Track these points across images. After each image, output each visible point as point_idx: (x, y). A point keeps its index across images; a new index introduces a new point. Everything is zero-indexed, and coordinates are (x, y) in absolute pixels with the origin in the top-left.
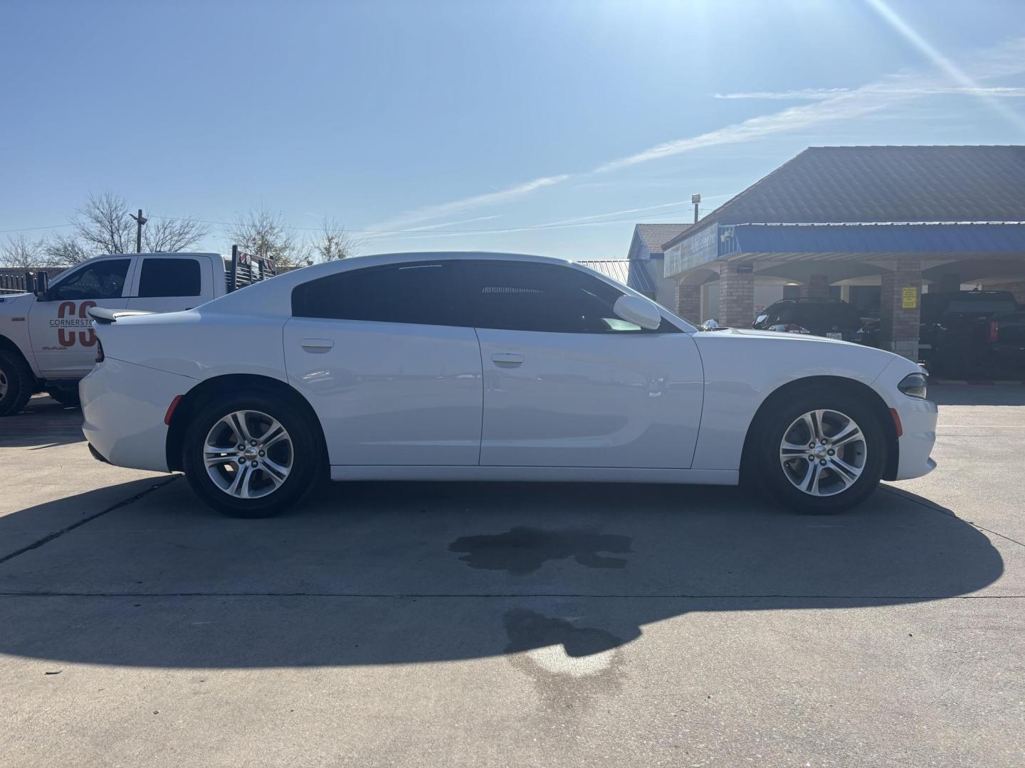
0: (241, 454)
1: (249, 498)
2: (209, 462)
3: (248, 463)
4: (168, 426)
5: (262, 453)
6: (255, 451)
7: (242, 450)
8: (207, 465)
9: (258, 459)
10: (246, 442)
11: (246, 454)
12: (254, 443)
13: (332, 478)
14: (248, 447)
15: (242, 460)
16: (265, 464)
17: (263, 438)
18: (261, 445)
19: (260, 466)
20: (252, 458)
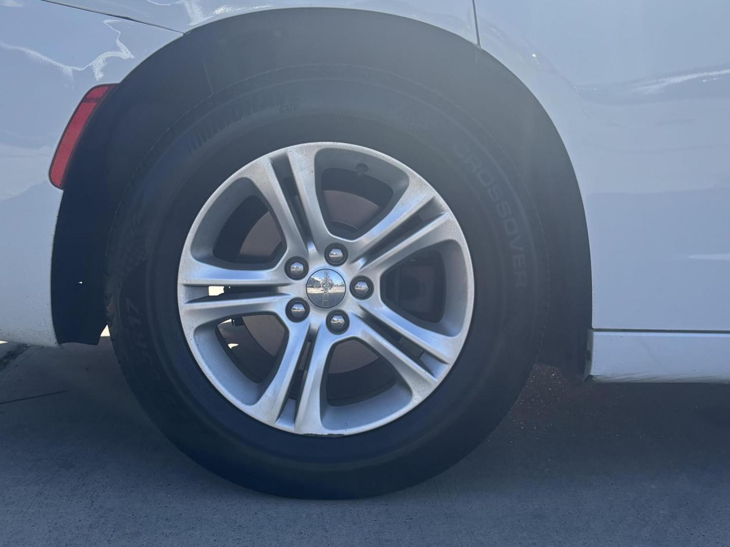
0: (296, 289)
1: (326, 432)
2: (193, 312)
3: (317, 319)
4: (61, 192)
5: (363, 287)
6: (337, 281)
7: (298, 276)
8: (189, 325)
9: (351, 306)
10: (312, 249)
11: (312, 291)
12: (336, 254)
13: (593, 373)
14: (317, 264)
15: (299, 309)
16: (371, 321)
17: (367, 239)
18: (361, 262)
19: (359, 330)
20: (331, 304)
